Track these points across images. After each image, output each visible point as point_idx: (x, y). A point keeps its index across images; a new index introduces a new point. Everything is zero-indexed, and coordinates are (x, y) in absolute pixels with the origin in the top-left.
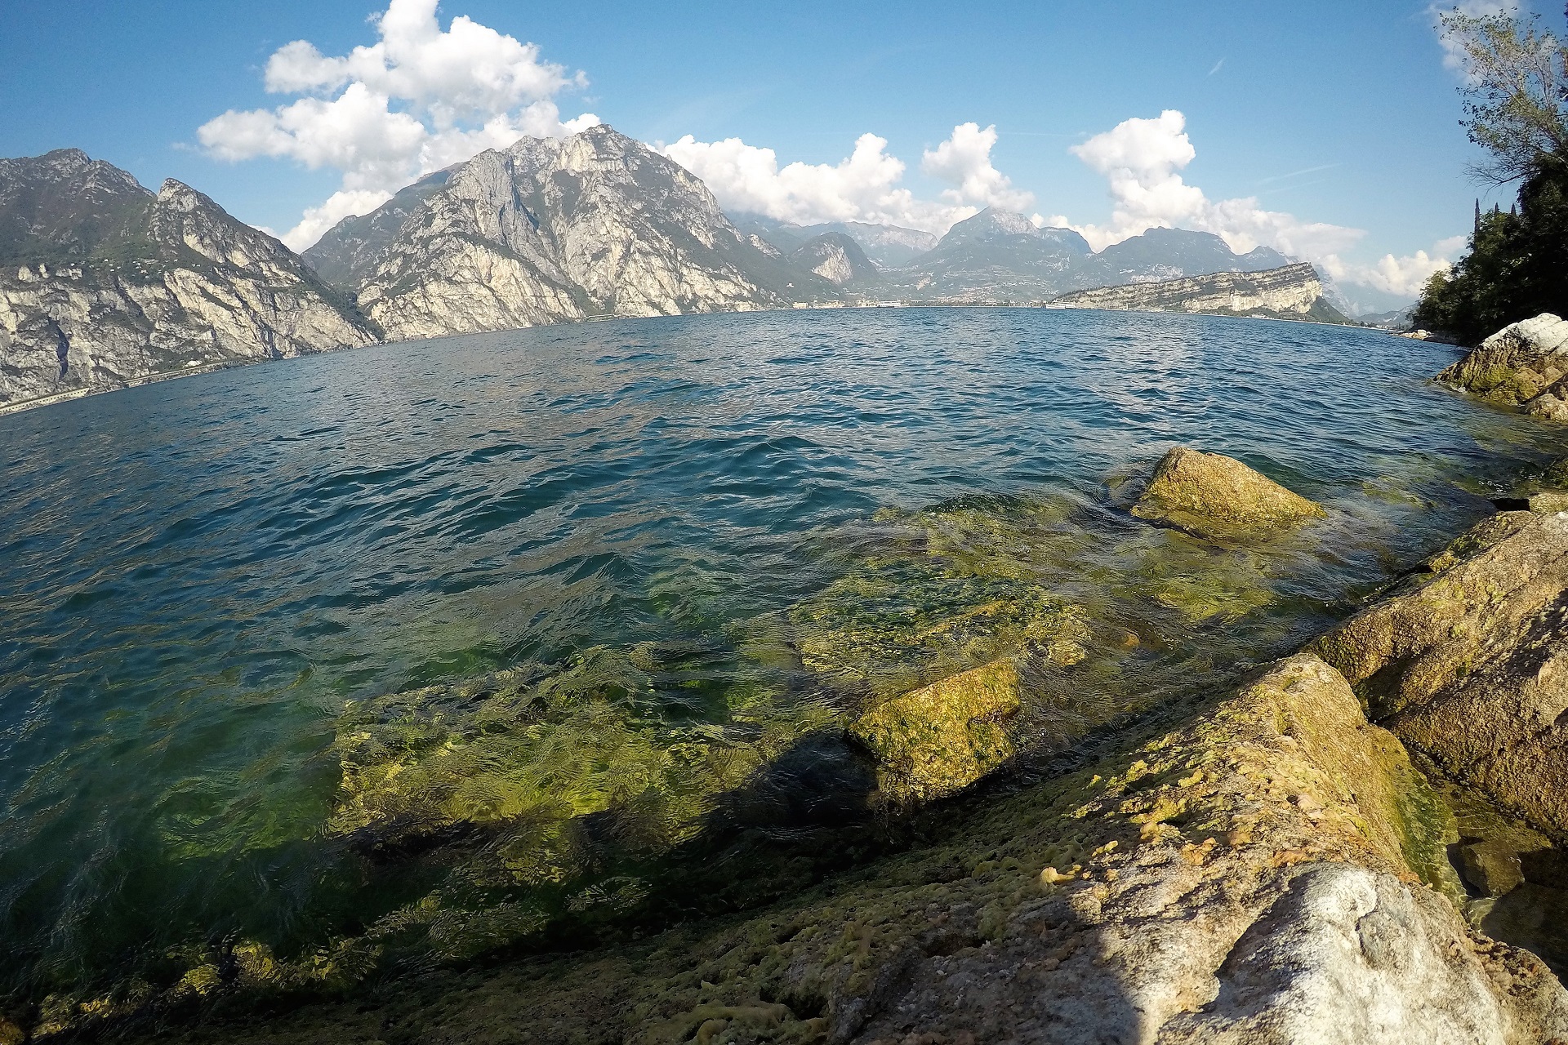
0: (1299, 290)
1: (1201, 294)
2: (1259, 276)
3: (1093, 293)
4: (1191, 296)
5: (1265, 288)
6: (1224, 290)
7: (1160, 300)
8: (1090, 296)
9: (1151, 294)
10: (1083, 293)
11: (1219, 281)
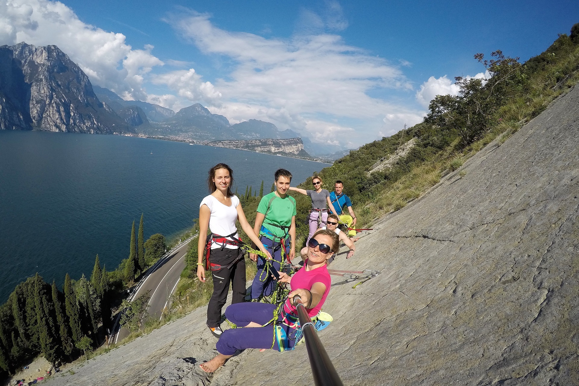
0: (295, 146)
1: (261, 145)
2: (282, 141)
3: (224, 142)
4: (257, 146)
5: (284, 145)
6: (270, 145)
7: (247, 147)
8: (223, 143)
9: (244, 144)
10: (220, 141)
11: (268, 142)
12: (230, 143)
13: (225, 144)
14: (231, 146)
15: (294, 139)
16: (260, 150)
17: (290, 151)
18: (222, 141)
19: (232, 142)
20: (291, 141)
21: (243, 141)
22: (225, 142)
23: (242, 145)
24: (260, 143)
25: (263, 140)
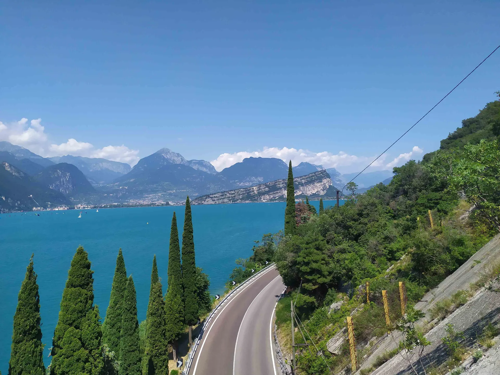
0: (320, 184)
1: (269, 191)
7: (248, 197)
8: (212, 198)
9: (244, 194)
10: (208, 196)
11: (278, 184)
12: (222, 196)
13: (216, 199)
14: (226, 200)
15: (315, 173)
16: (268, 198)
17: (313, 193)
18: (210, 195)
19: (226, 195)
20: (312, 176)
21: (242, 190)
22: (215, 196)
23: (241, 196)
24: (267, 189)
25: (270, 184)
